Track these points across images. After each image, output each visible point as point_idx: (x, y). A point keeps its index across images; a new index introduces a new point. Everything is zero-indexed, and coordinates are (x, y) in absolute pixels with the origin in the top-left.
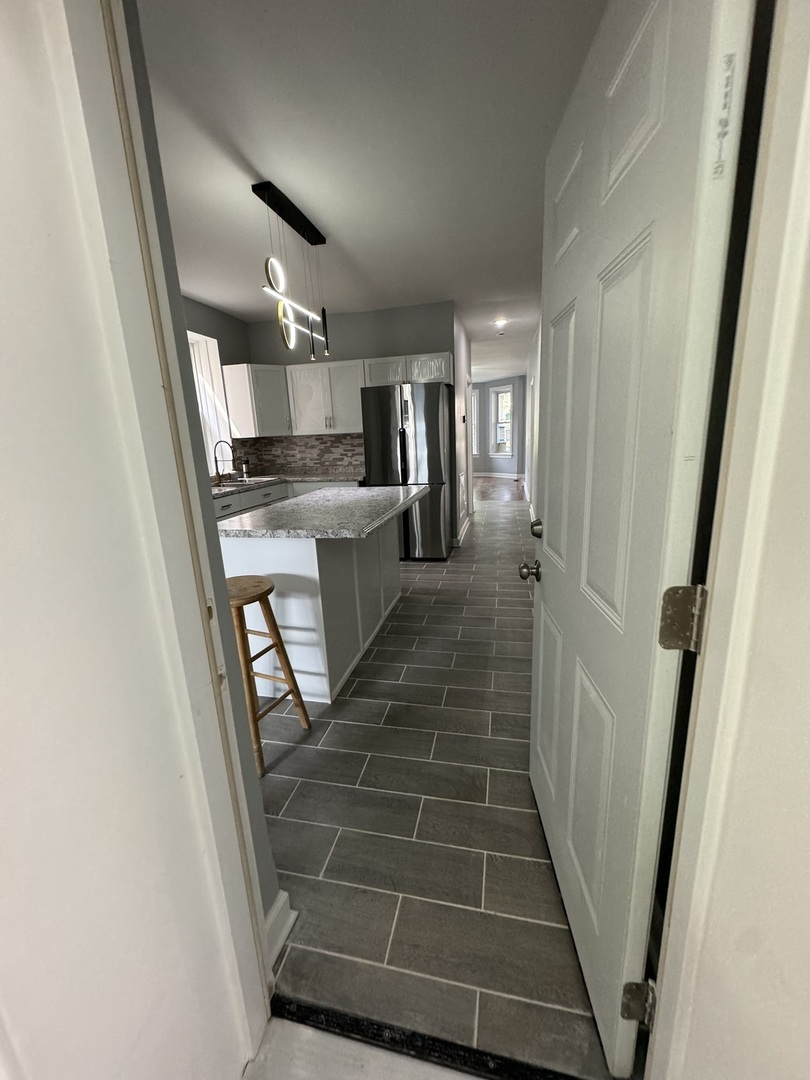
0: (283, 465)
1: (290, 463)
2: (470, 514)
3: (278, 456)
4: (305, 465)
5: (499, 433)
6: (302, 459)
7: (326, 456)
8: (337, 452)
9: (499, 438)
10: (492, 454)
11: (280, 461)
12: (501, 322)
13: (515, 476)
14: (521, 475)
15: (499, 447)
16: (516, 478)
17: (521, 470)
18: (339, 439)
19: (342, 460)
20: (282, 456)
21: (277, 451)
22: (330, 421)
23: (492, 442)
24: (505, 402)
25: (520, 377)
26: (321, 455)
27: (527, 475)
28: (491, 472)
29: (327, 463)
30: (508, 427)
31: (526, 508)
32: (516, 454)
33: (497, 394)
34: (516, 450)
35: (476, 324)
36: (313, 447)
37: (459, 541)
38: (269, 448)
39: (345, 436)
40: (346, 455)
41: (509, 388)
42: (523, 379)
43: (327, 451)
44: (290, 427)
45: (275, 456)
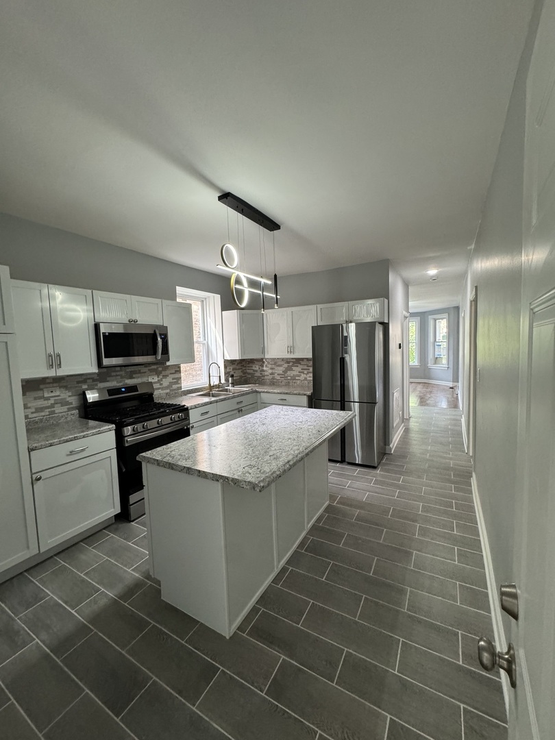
0: (259, 377)
1: (264, 376)
2: (405, 420)
3: (257, 371)
4: (273, 378)
5: (436, 350)
6: (272, 374)
7: (289, 373)
8: (296, 370)
9: (437, 353)
10: (430, 365)
11: (258, 374)
12: (432, 272)
13: (451, 384)
14: (456, 384)
15: (436, 360)
16: (451, 386)
17: (456, 379)
18: (298, 361)
19: (299, 376)
20: (259, 371)
21: (256, 367)
22: (291, 349)
23: (431, 356)
24: (442, 326)
25: (455, 307)
26: (285, 372)
27: (460, 384)
28: (429, 378)
29: (289, 378)
30: (445, 345)
31: (458, 418)
32: (451, 366)
33: (435, 320)
34: (451, 363)
35: (412, 273)
36: (279, 366)
37: (391, 449)
38: (250, 365)
39: (302, 359)
40: (303, 373)
41: (446, 315)
42: (457, 308)
43: (289, 369)
44: (263, 352)
45: (254, 371)
